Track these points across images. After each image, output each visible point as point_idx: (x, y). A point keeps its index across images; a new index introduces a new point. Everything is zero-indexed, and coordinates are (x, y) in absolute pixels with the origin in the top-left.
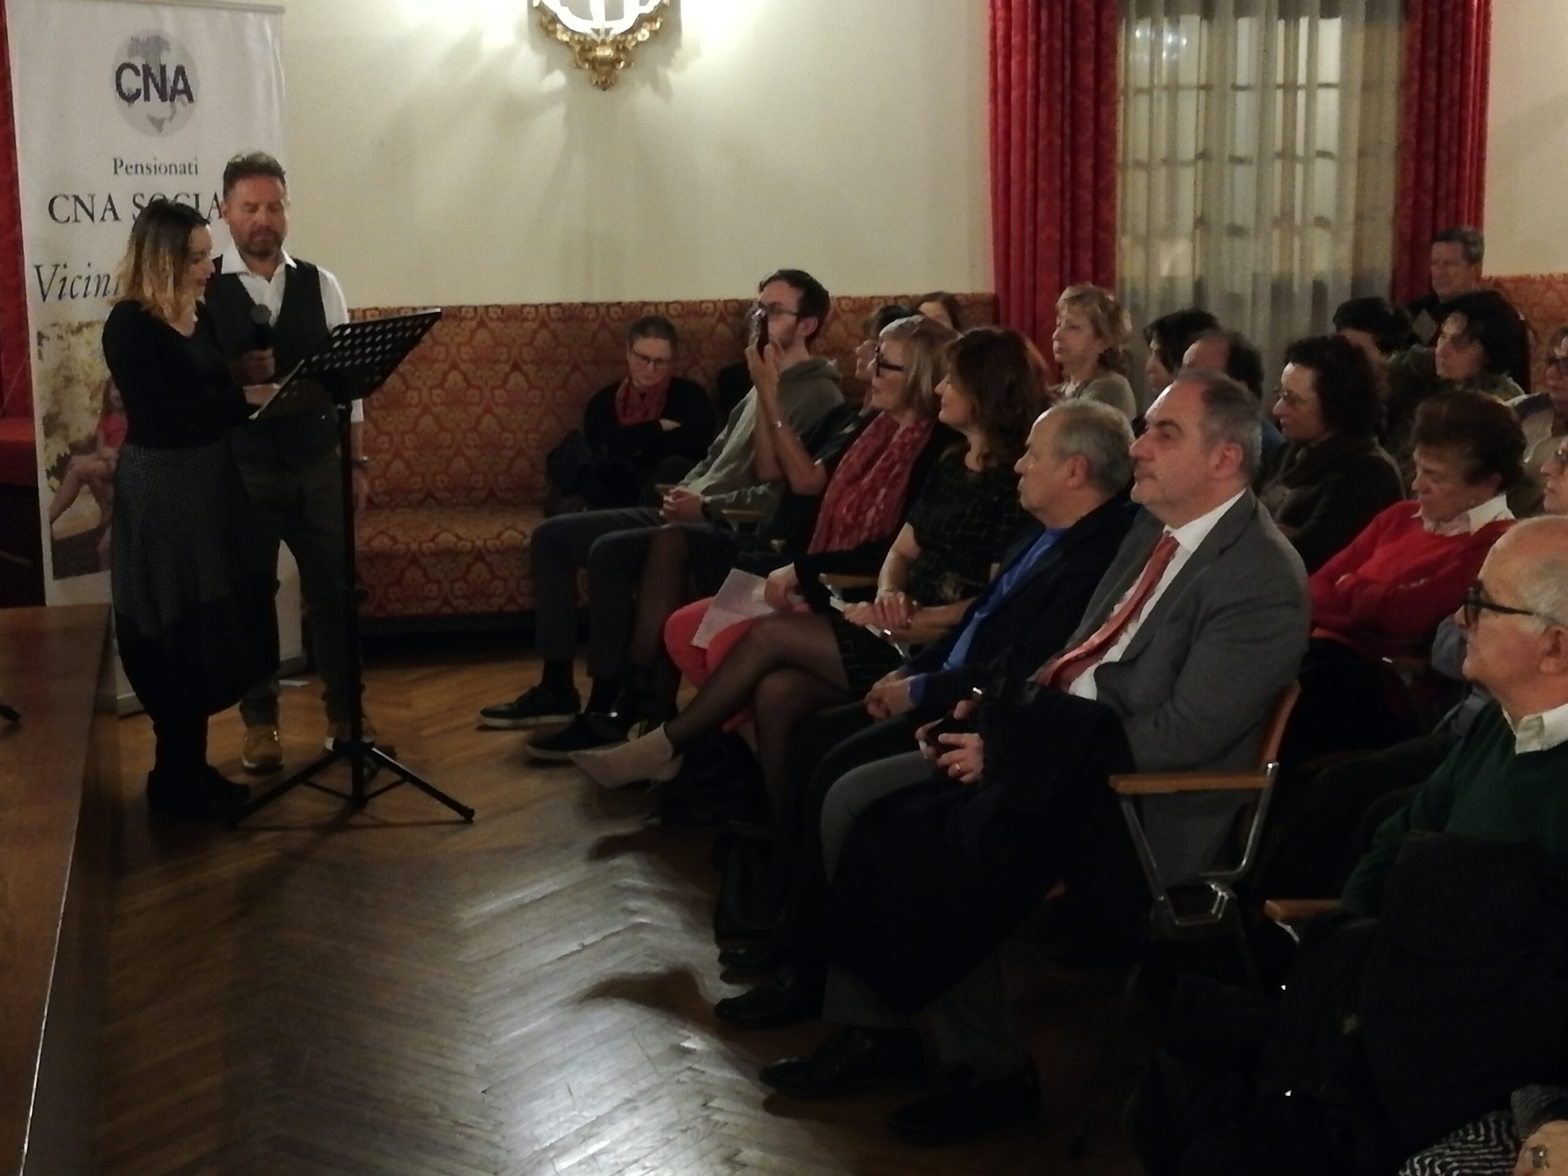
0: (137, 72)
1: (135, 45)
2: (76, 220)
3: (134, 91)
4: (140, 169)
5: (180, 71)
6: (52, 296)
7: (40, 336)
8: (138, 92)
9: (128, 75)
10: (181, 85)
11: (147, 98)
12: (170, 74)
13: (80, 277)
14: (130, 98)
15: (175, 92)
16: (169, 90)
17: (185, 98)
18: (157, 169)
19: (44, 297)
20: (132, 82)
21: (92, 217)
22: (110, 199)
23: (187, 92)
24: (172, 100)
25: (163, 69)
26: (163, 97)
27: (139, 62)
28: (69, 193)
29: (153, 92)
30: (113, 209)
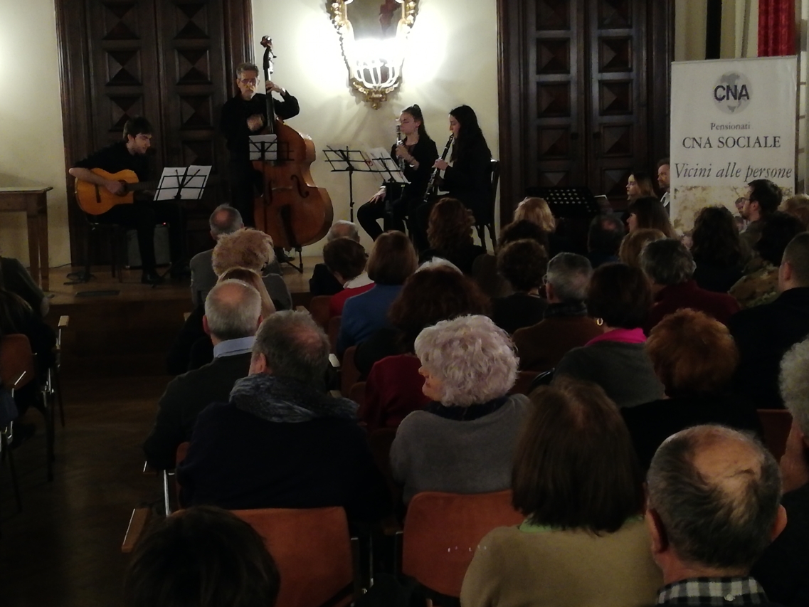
0: (724, 89)
1: (724, 78)
2: (693, 147)
3: (722, 96)
4: (722, 127)
5: (744, 87)
6: (682, 175)
7: (676, 190)
8: (724, 97)
9: (720, 90)
10: (744, 93)
11: (728, 99)
12: (739, 89)
13: (693, 169)
14: (720, 99)
15: (741, 95)
16: (738, 95)
17: (746, 97)
18: (730, 127)
19: (679, 175)
20: (721, 93)
21: (700, 146)
22: (708, 139)
23: (747, 95)
24: (739, 99)
25: (736, 86)
26: (735, 99)
27: (725, 85)
28: (692, 137)
29: (731, 97)
30: (709, 143)
